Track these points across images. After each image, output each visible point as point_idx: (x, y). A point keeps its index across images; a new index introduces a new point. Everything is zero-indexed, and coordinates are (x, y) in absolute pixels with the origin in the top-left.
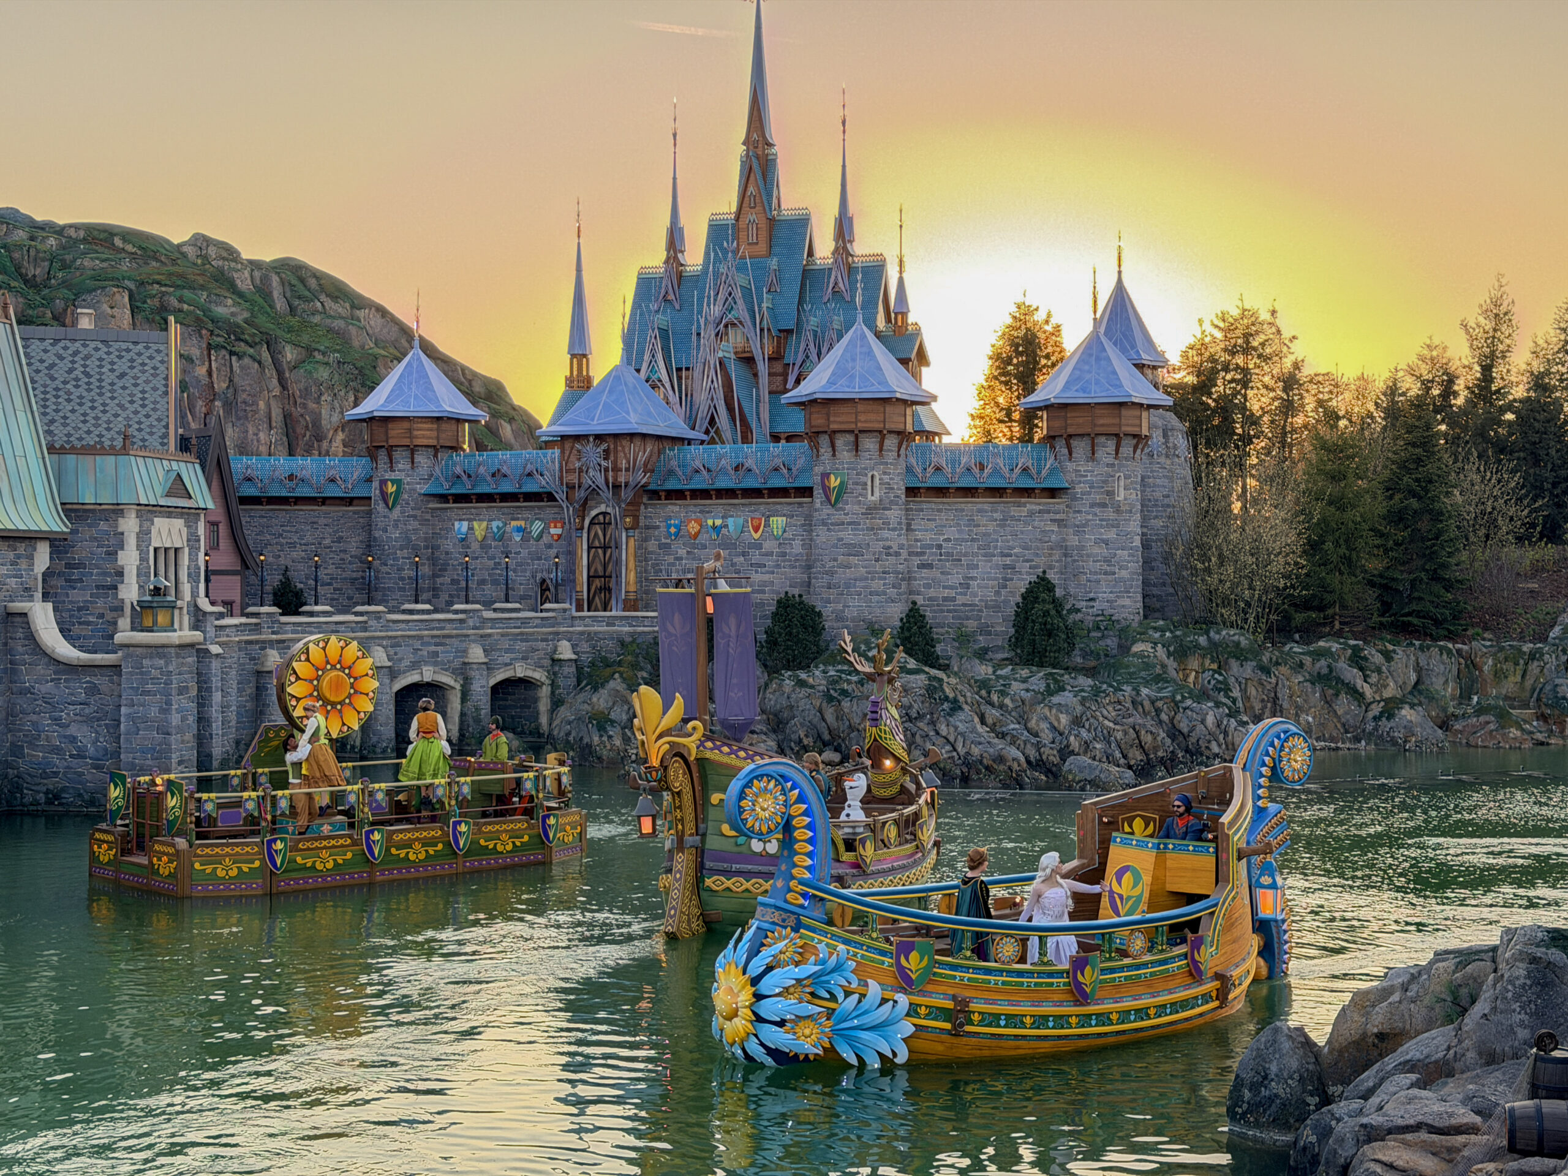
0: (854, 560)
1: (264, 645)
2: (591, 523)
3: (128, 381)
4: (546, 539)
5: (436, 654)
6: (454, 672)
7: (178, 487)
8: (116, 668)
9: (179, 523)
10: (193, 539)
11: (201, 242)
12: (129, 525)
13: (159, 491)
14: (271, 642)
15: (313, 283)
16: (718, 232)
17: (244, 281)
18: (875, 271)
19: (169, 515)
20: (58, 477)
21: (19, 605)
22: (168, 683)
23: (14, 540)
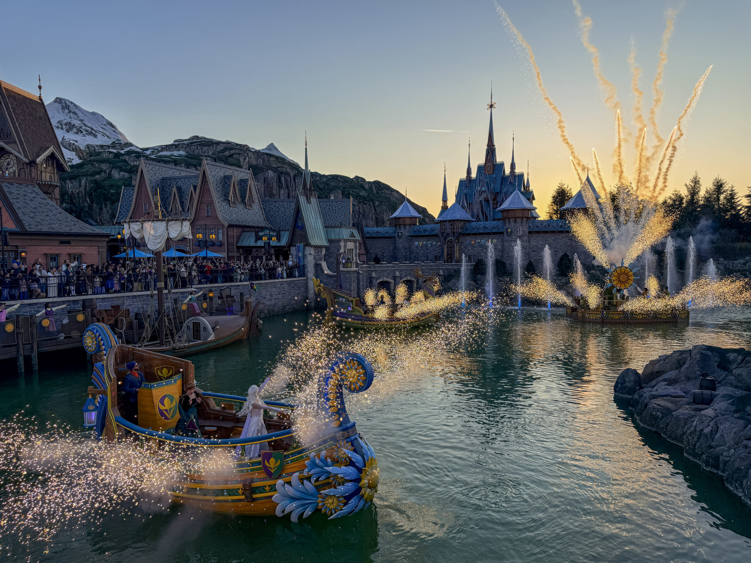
1: (372, 271)
2: (448, 242)
3: (341, 211)
4: (436, 246)
5: (410, 273)
6: (415, 278)
7: (352, 235)
9: (353, 243)
10: (356, 247)
11: (357, 178)
12: (342, 244)
13: (348, 236)
15: (382, 186)
16: (480, 168)
17: (366, 186)
18: (521, 176)
19: (351, 241)
20: (327, 233)
21: (319, 262)
22: (351, 280)
23: (318, 248)
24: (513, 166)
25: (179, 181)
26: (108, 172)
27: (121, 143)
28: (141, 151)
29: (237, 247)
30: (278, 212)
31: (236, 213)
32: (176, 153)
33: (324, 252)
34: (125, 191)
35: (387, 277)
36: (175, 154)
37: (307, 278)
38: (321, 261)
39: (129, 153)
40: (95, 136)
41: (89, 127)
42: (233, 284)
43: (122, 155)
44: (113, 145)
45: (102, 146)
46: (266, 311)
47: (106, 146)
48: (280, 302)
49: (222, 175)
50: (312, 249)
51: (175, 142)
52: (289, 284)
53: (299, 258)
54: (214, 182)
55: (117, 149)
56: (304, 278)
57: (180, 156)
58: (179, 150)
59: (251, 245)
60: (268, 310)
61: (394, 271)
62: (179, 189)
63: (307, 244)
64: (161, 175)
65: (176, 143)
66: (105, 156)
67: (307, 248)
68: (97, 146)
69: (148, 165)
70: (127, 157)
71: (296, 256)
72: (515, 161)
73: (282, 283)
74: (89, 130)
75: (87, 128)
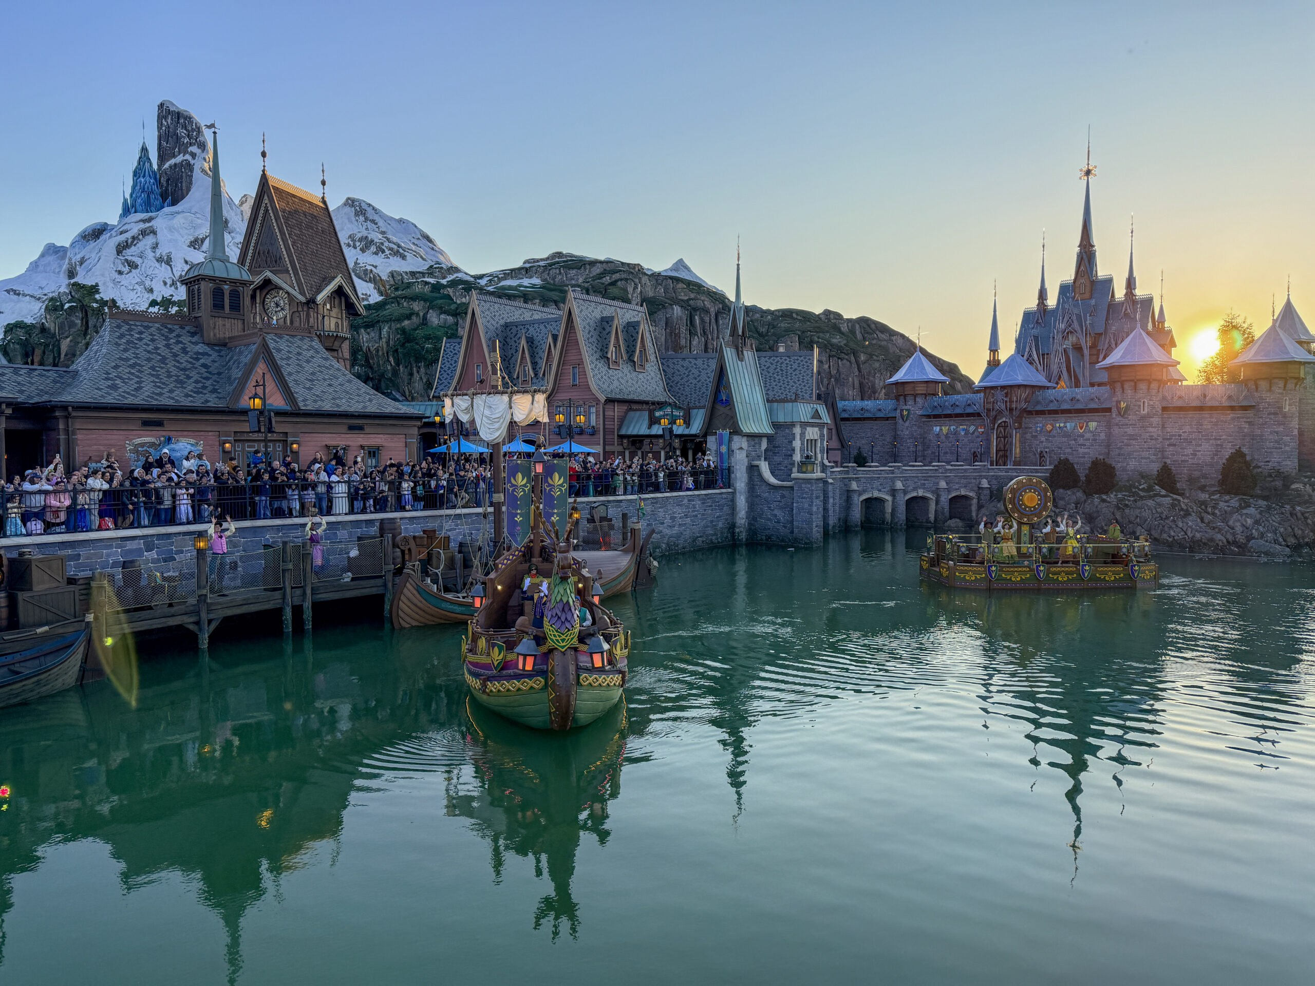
0: (1133, 442)
1: (850, 479)
2: (998, 426)
3: (797, 372)
4: (976, 433)
5: (924, 484)
6: (933, 492)
7: (817, 415)
8: (792, 488)
9: (816, 429)
10: (822, 436)
11: (827, 313)
12: (797, 430)
13: (809, 416)
14: (853, 478)
15: (873, 326)
16: (1064, 289)
17: (844, 328)
18: (1148, 302)
19: (813, 426)
20: (771, 412)
21: (756, 463)
22: (812, 494)
23: (754, 437)
24: (1131, 283)
25: (531, 329)
26: (421, 314)
27: (442, 268)
28: (472, 279)
29: (618, 435)
30: (688, 376)
31: (618, 379)
32: (526, 282)
33: (764, 444)
34: (448, 345)
35: (880, 491)
36: (524, 284)
37: (735, 490)
38: (760, 460)
39: (454, 283)
40: (403, 257)
41: (394, 244)
42: (611, 498)
43: (444, 287)
44: (431, 271)
45: (413, 274)
46: (664, 546)
47: (419, 272)
48: (688, 532)
49: (598, 317)
50: (745, 439)
51: (525, 263)
52: (704, 499)
53: (721, 454)
54: (585, 328)
55: (435, 277)
56: (730, 490)
57: (533, 286)
58: (531, 277)
59: (641, 433)
60: (668, 544)
61: (893, 480)
62: (530, 341)
63: (736, 431)
64: (503, 318)
65: (527, 265)
66: (418, 289)
67: (736, 438)
68: (406, 273)
69: (483, 303)
70: (450, 291)
71: (716, 451)
72: (1135, 274)
73: (691, 499)
74: (395, 247)
75: (392, 245)
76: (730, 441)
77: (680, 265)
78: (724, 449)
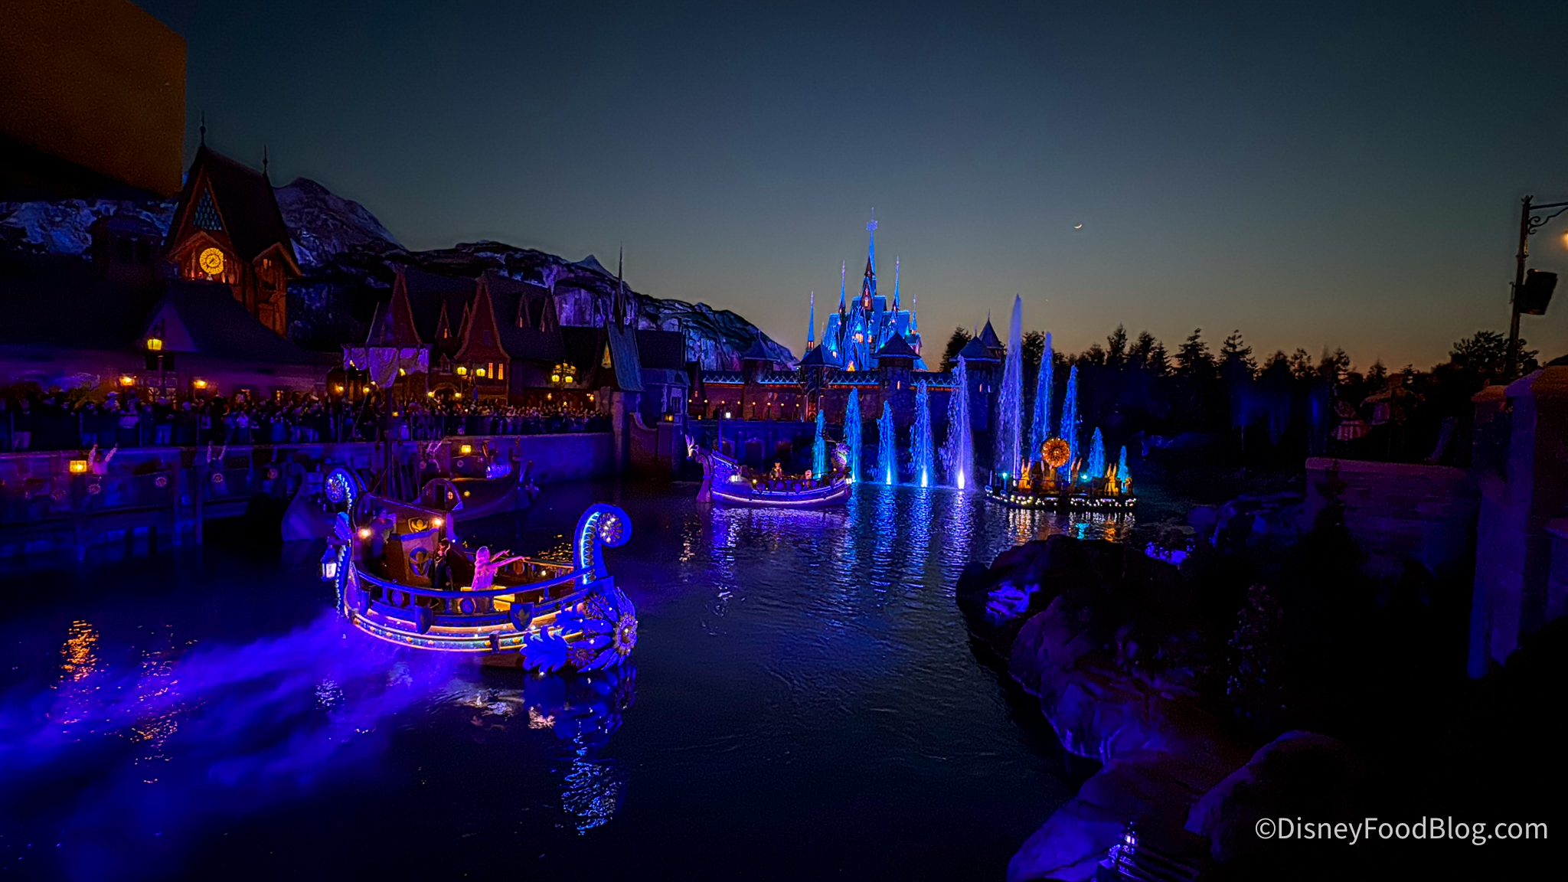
3: (669, 346)
8: (657, 433)
10: (684, 395)
11: (702, 305)
12: (665, 390)
14: (707, 427)
16: (855, 302)
18: (906, 316)
19: (677, 387)
20: (644, 375)
21: (631, 414)
24: (896, 303)
27: (383, 244)
28: (410, 255)
30: (584, 344)
33: (638, 399)
37: (613, 433)
38: (635, 411)
39: (393, 257)
43: (383, 259)
44: (371, 246)
47: (360, 246)
48: (573, 465)
50: (623, 394)
51: (457, 246)
55: (375, 251)
56: (609, 434)
58: (461, 258)
61: (737, 430)
62: (450, 308)
63: (616, 388)
65: (459, 248)
67: (616, 393)
70: (389, 262)
72: (899, 298)
73: (577, 438)
74: (339, 224)
75: (336, 222)
76: (611, 395)
77: (592, 260)
78: (605, 402)
